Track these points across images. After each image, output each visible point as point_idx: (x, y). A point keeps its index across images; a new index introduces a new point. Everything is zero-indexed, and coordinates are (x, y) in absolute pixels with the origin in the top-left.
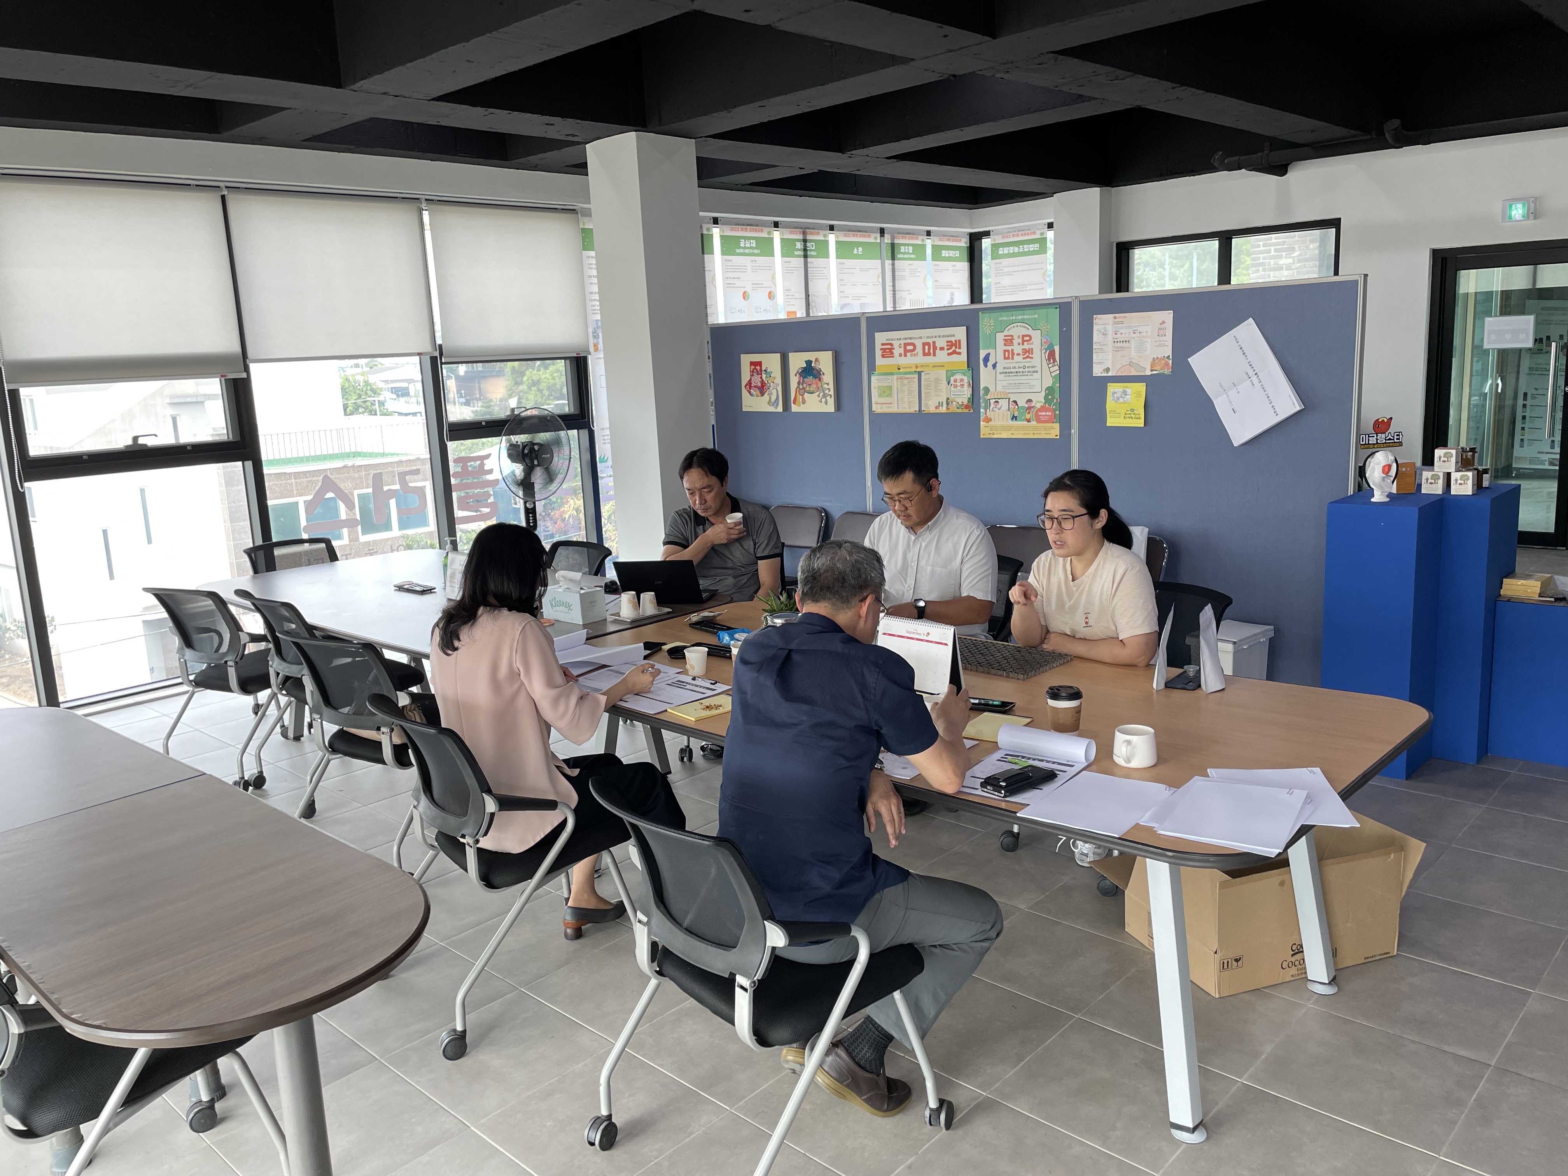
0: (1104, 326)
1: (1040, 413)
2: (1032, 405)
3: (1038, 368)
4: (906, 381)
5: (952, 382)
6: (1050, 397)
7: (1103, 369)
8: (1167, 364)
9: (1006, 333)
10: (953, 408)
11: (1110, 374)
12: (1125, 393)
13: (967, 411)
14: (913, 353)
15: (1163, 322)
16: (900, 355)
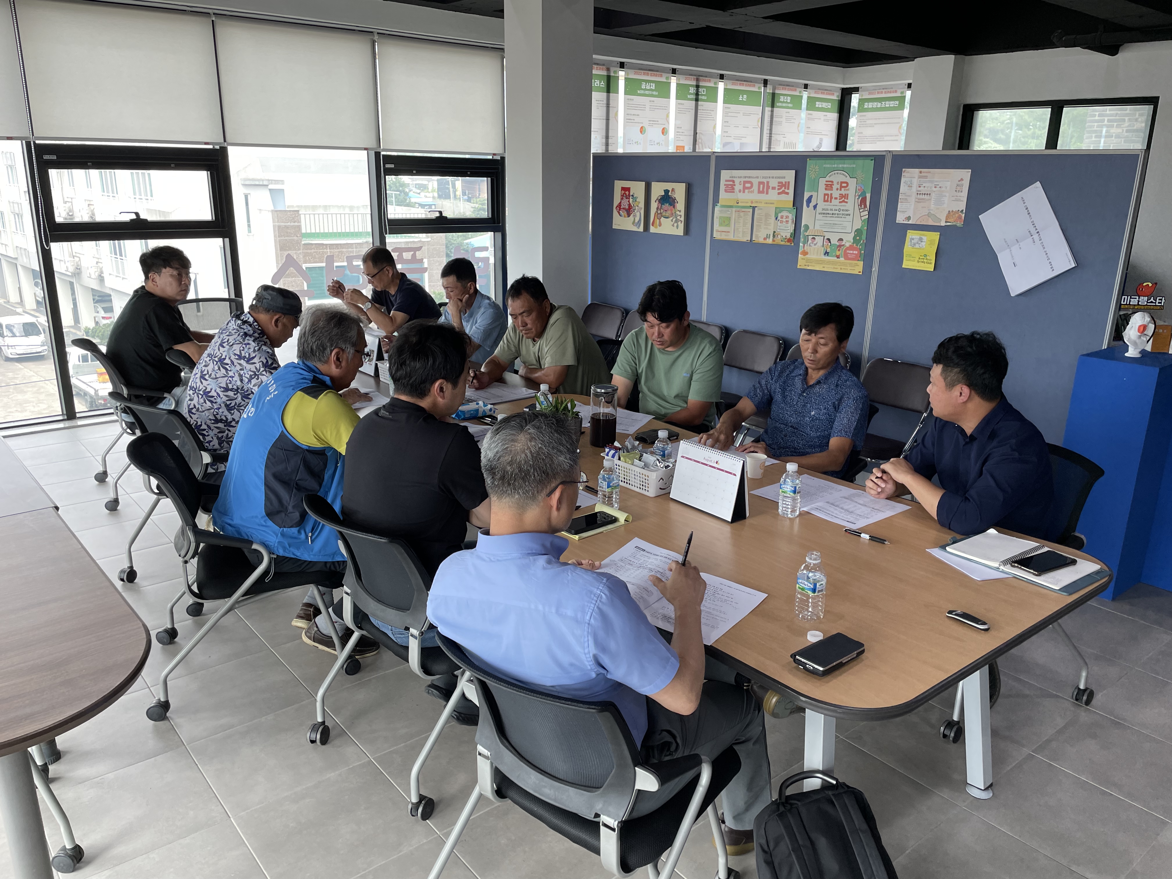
0: (910, 179)
1: (848, 251)
2: (843, 244)
3: (851, 212)
4: (742, 214)
5: (779, 218)
6: (858, 238)
7: (905, 217)
8: (960, 217)
9: (828, 179)
10: (778, 241)
11: (910, 222)
12: (921, 240)
13: (789, 244)
14: (750, 190)
15: (962, 180)
16: (740, 191)
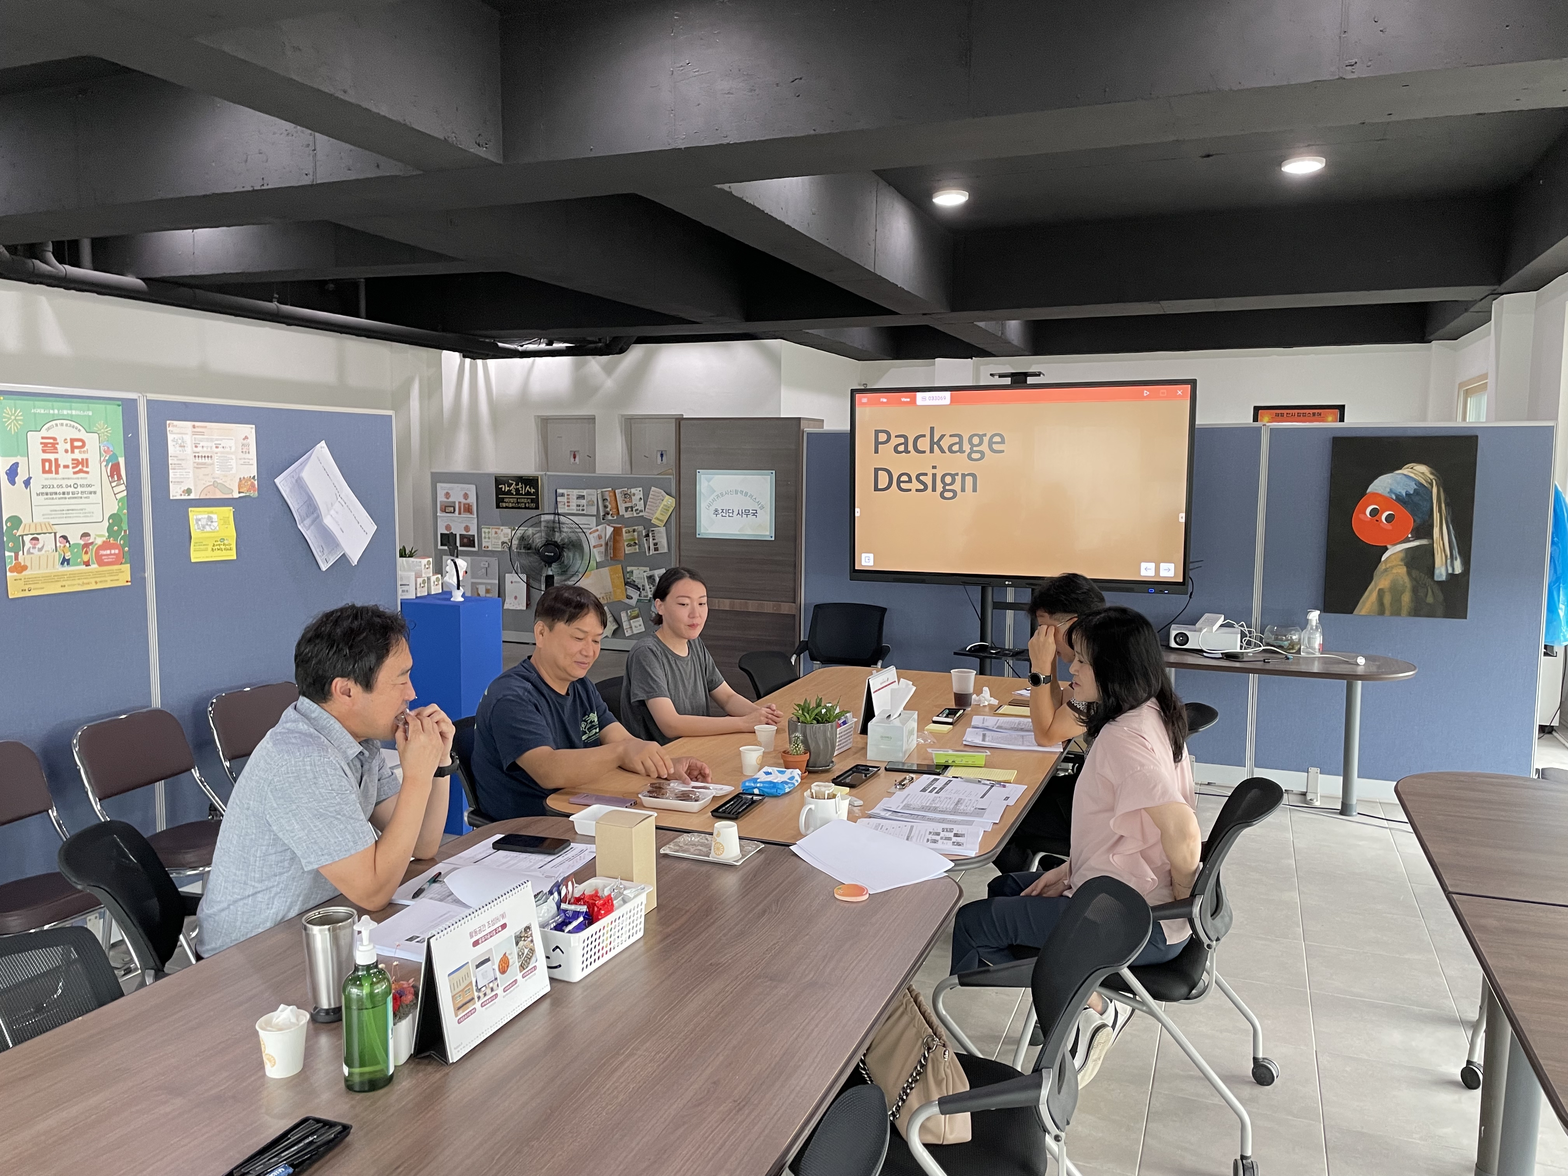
0: (180, 436)
1: (102, 552)
2: (90, 541)
3: (97, 488)
6: (116, 528)
7: (182, 490)
8: (253, 485)
9: (44, 433)
11: (192, 496)
12: (210, 519)
15: (246, 438)
